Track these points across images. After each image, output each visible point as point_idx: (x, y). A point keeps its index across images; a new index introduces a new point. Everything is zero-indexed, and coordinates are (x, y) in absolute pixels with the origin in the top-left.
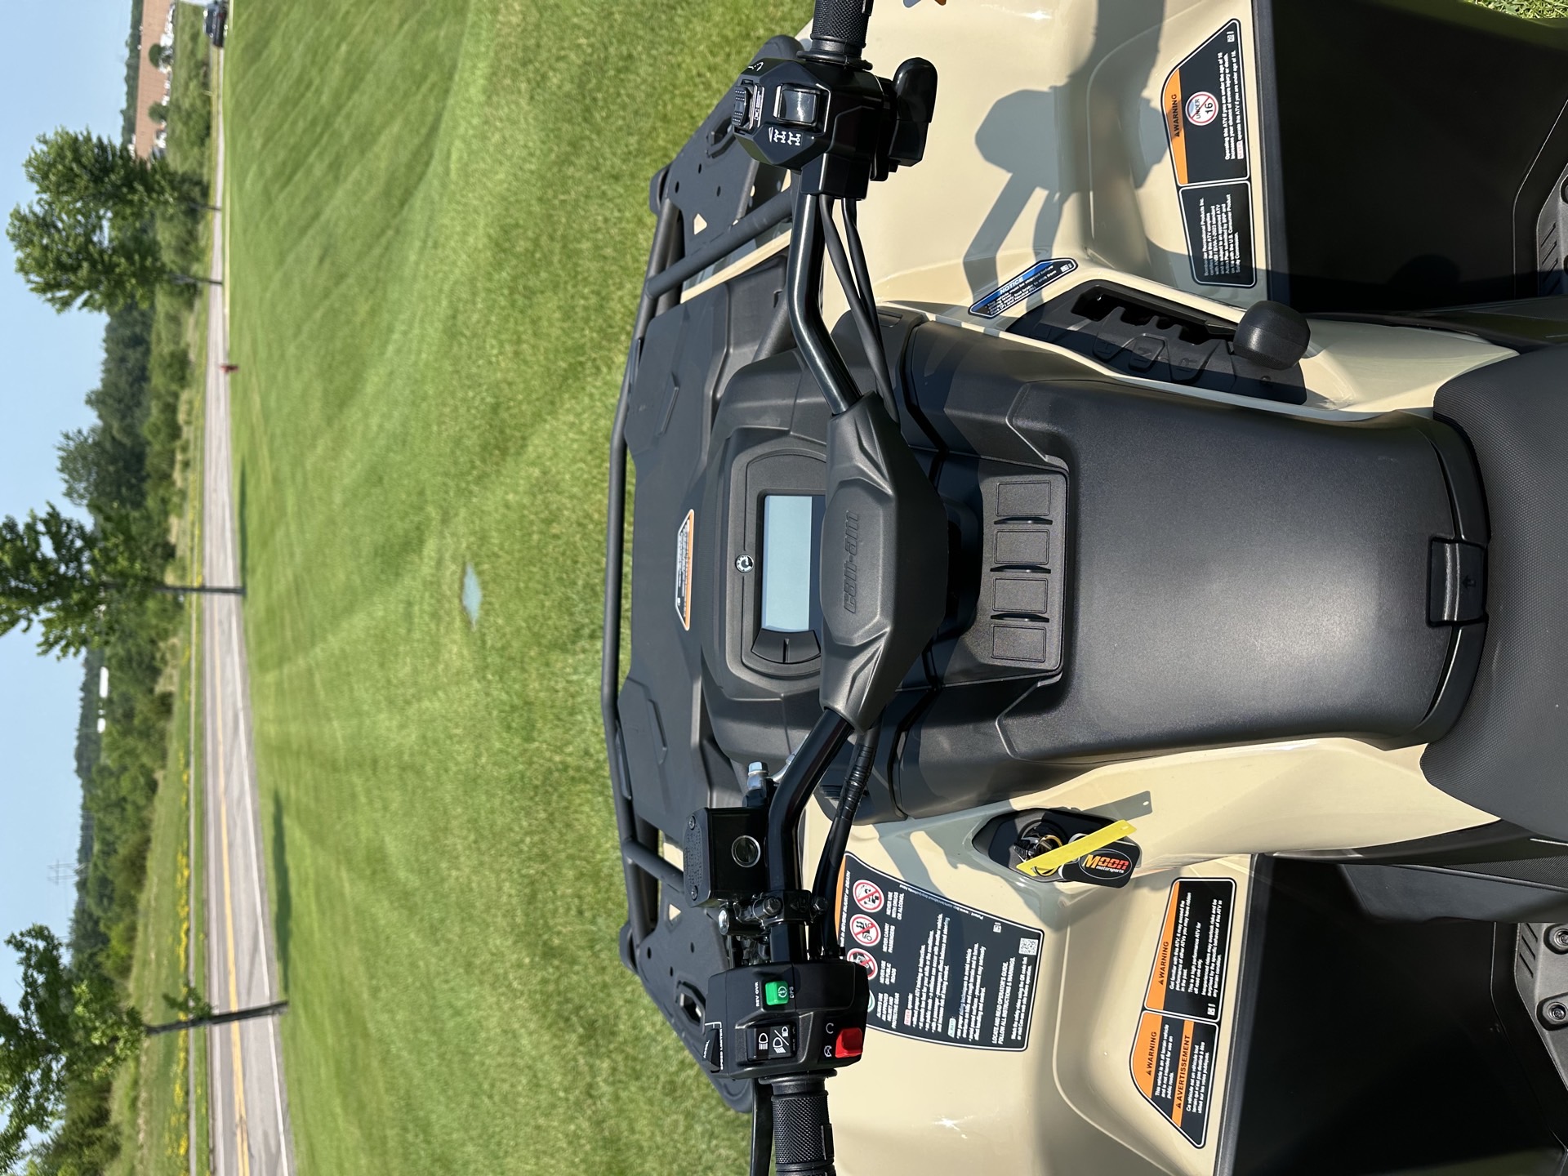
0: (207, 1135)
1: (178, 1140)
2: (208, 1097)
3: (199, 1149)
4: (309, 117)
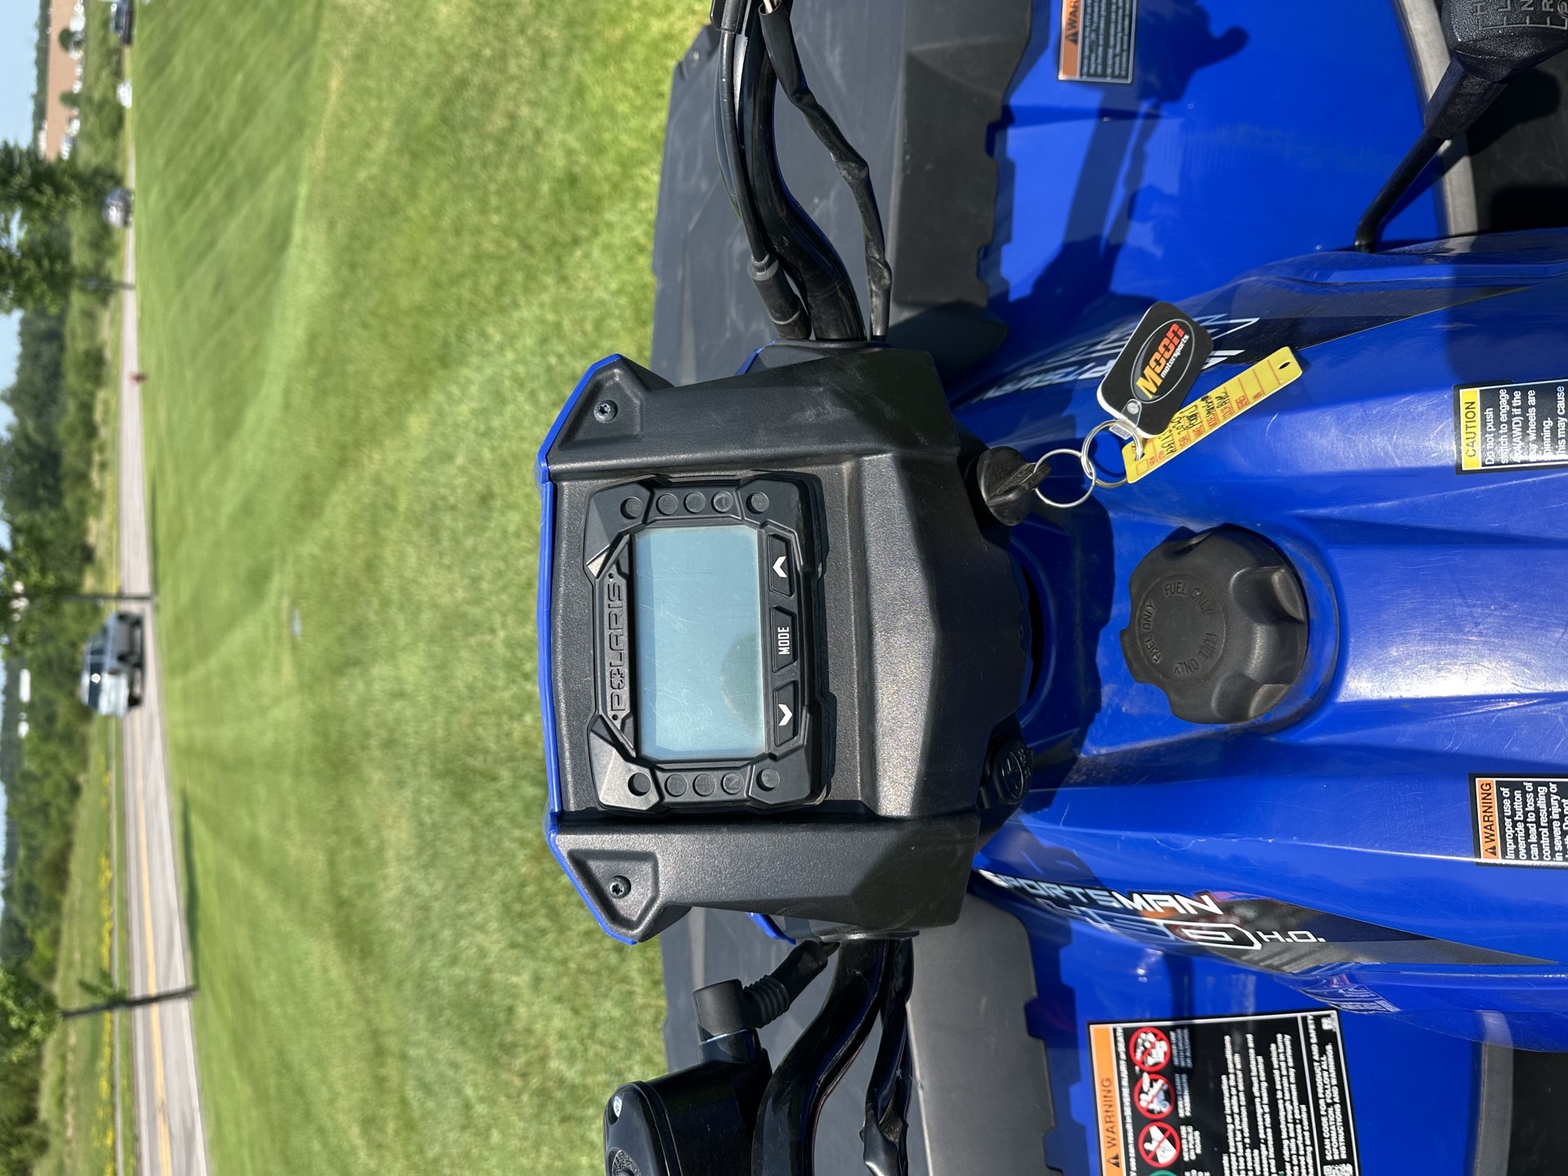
0: (132, 1122)
1: (105, 1132)
3: (125, 1139)
4: (208, 143)
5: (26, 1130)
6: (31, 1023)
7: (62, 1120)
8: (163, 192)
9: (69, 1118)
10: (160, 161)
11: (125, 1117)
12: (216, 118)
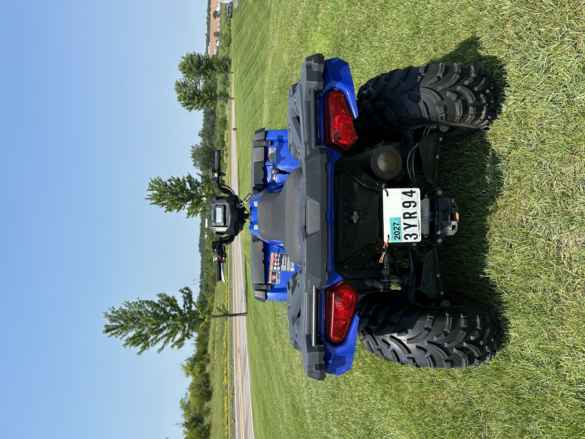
0: (231, 355)
1: (225, 357)
2: (232, 345)
3: (229, 360)
4: (251, 55)
5: (204, 356)
6: (205, 317)
7: (213, 353)
8: (240, 72)
9: (215, 353)
10: (239, 61)
11: (230, 353)
12: (254, 47)
